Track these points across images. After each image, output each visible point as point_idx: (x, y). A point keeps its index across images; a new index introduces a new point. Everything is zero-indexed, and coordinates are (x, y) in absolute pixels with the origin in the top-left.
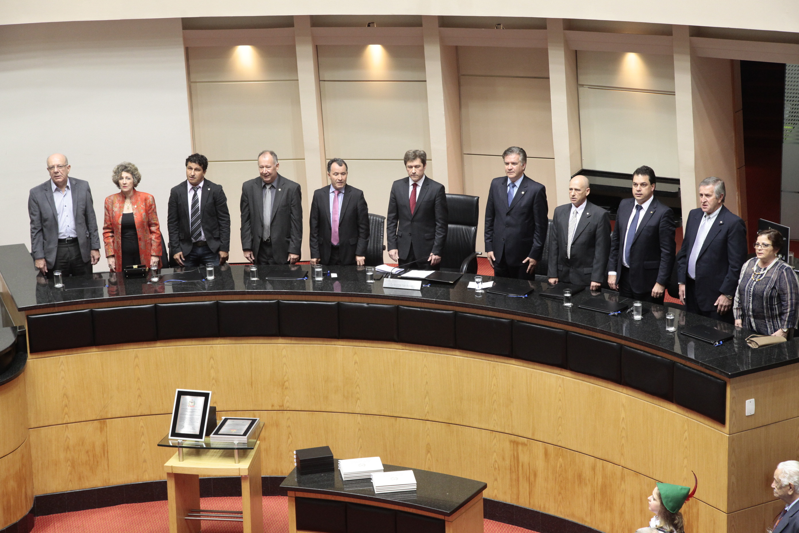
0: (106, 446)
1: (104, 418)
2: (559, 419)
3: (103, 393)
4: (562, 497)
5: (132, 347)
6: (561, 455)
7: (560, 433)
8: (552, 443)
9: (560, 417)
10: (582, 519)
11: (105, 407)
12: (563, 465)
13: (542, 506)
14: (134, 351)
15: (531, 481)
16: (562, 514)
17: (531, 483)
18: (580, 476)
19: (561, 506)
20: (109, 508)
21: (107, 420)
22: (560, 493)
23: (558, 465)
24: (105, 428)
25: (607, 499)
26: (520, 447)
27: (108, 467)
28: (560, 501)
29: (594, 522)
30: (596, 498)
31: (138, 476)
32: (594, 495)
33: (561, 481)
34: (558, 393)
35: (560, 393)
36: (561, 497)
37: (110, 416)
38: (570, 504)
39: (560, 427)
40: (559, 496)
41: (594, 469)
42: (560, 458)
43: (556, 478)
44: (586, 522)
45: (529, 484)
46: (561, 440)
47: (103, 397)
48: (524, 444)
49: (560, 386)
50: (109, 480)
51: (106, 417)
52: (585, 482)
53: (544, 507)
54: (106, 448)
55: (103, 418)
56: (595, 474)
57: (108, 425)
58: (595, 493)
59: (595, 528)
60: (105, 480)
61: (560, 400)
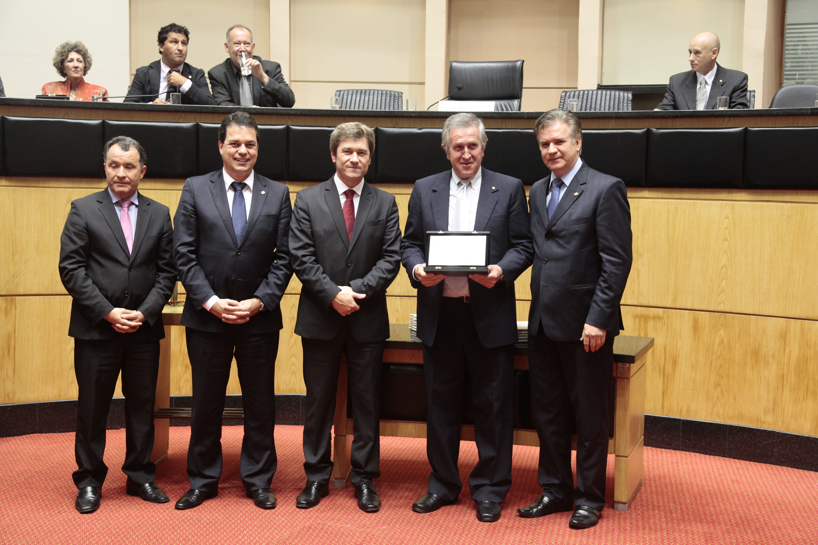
0: (13, 338)
1: (12, 293)
2: (722, 268)
3: (13, 253)
4: (722, 391)
5: (63, 184)
6: (722, 325)
7: (724, 291)
8: (707, 309)
9: (724, 266)
10: (757, 419)
11: (15, 276)
12: (725, 340)
13: (684, 410)
14: (66, 191)
15: (666, 374)
16: (720, 418)
17: (668, 376)
18: (756, 354)
19: (719, 405)
20: (11, 438)
21: (17, 297)
22: (717, 385)
23: (717, 342)
24: (13, 309)
25: (808, 380)
26: (651, 323)
27: (14, 372)
28: (718, 397)
29: (780, 422)
30: (785, 382)
31: (60, 391)
32: (782, 378)
33: (721, 366)
34: (723, 228)
35: (726, 228)
36: (719, 389)
37: (21, 292)
38: (735, 399)
39: (724, 281)
40: (716, 388)
41: (784, 336)
42: (720, 330)
43: (711, 362)
44: (764, 423)
45: (664, 378)
46: (724, 302)
47: (13, 260)
48: (657, 318)
49: (727, 218)
50: (14, 393)
51: (15, 293)
52: (765, 360)
53: (688, 411)
54: (12, 343)
55: (10, 293)
56: (785, 344)
57: (18, 305)
58: (783, 375)
59: (782, 430)
60: (8, 393)
61: (726, 239)
